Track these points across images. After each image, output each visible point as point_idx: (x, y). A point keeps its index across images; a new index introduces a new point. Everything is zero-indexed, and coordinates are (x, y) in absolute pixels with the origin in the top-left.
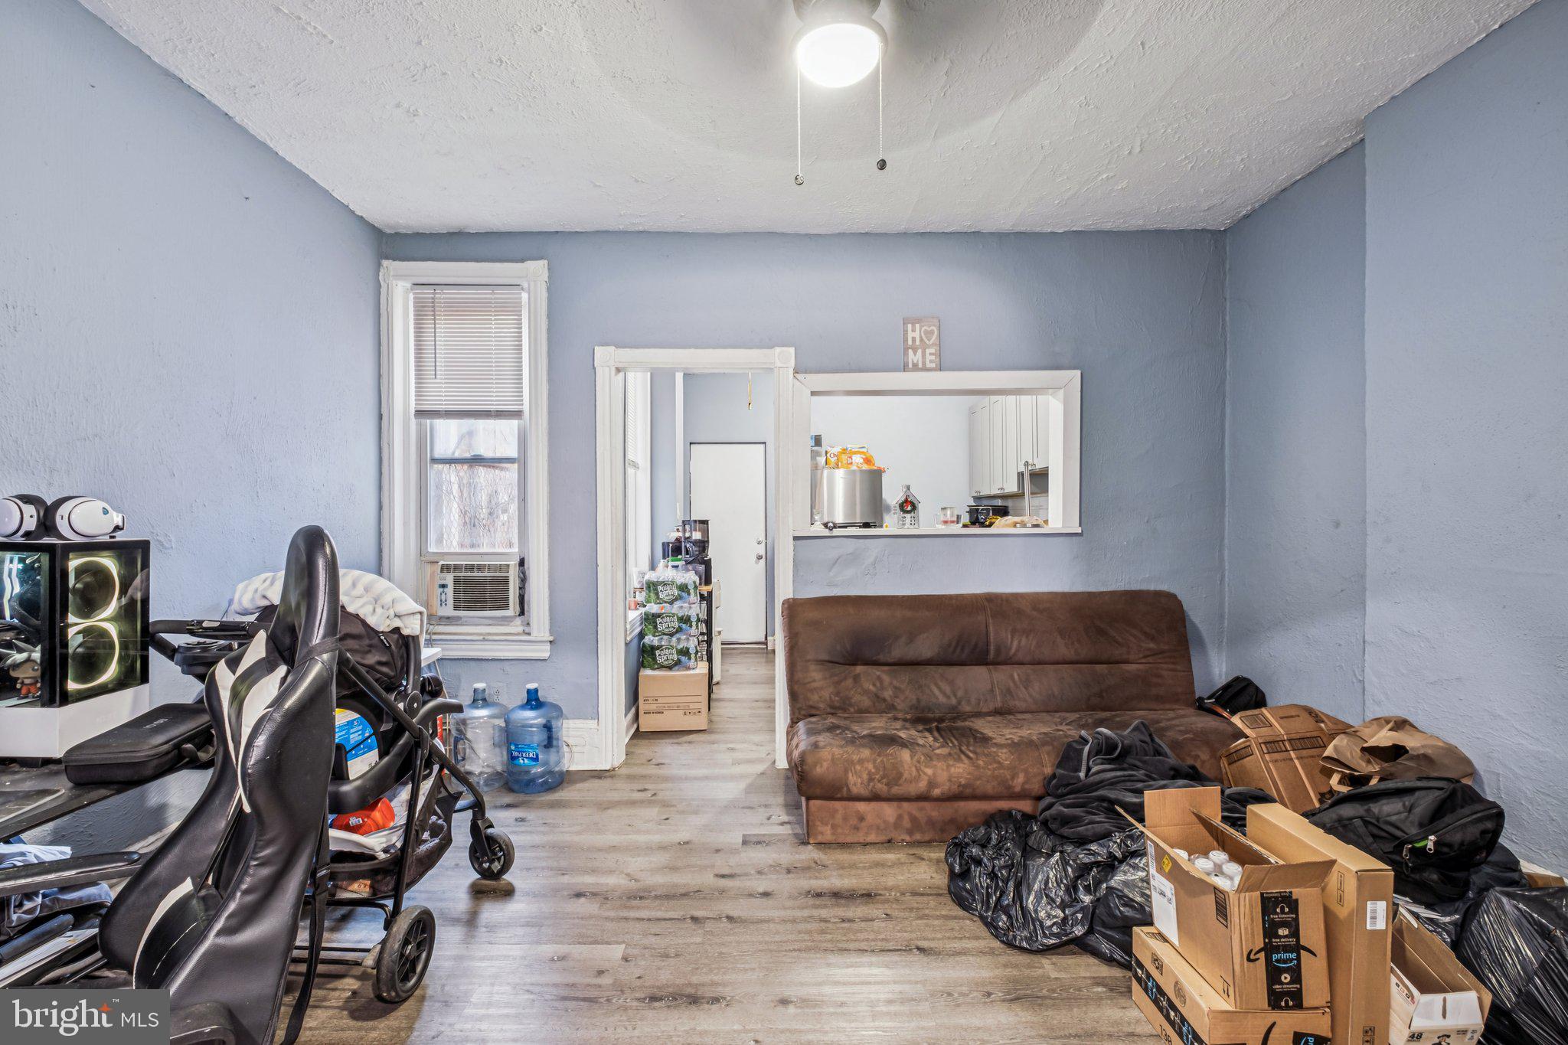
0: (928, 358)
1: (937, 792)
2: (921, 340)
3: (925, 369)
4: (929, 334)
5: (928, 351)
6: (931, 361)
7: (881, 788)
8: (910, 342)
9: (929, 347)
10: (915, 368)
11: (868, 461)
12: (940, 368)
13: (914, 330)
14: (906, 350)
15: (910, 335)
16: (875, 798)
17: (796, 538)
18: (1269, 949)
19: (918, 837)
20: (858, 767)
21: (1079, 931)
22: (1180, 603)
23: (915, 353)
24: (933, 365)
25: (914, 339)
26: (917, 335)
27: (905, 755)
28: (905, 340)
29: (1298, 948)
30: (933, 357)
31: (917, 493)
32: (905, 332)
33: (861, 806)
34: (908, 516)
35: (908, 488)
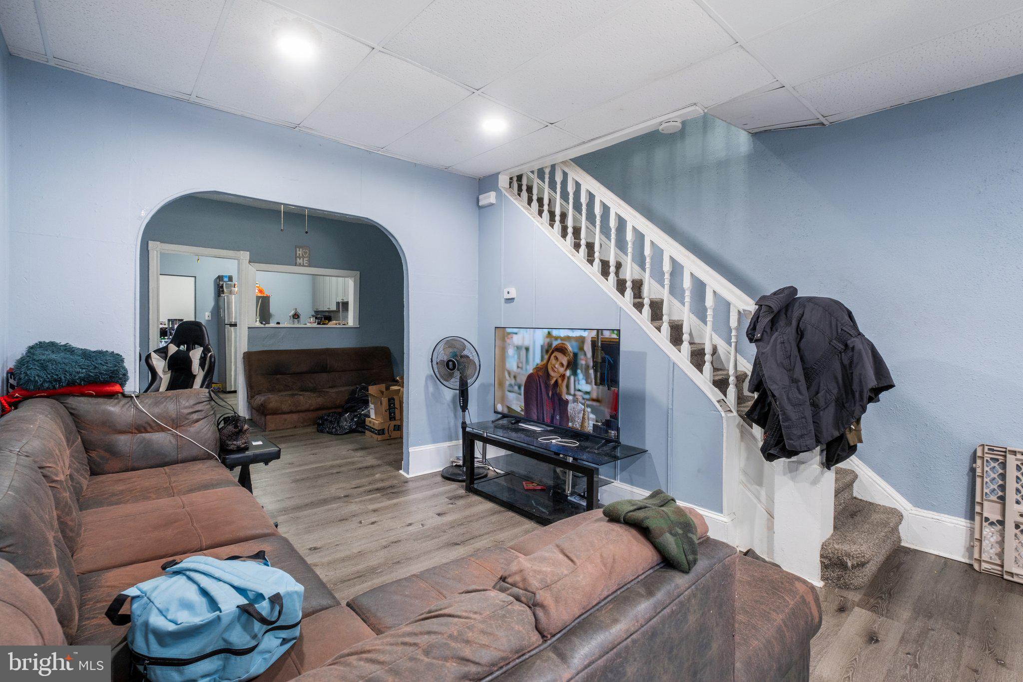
0: (305, 262)
1: (312, 408)
2: (302, 254)
3: (303, 266)
4: (306, 253)
6: (306, 263)
7: (294, 409)
8: (298, 255)
9: (305, 258)
10: (300, 265)
11: (261, 291)
12: (310, 266)
13: (299, 251)
14: (296, 258)
15: (298, 252)
16: (291, 412)
17: (249, 328)
18: (389, 409)
19: (305, 424)
20: (285, 403)
21: (354, 427)
22: (390, 350)
23: (300, 259)
24: (307, 265)
25: (299, 254)
26: (301, 253)
27: (301, 397)
28: (296, 254)
29: (395, 408)
30: (307, 262)
31: (300, 311)
32: (296, 251)
33: (285, 416)
34: (296, 320)
35: (296, 309)
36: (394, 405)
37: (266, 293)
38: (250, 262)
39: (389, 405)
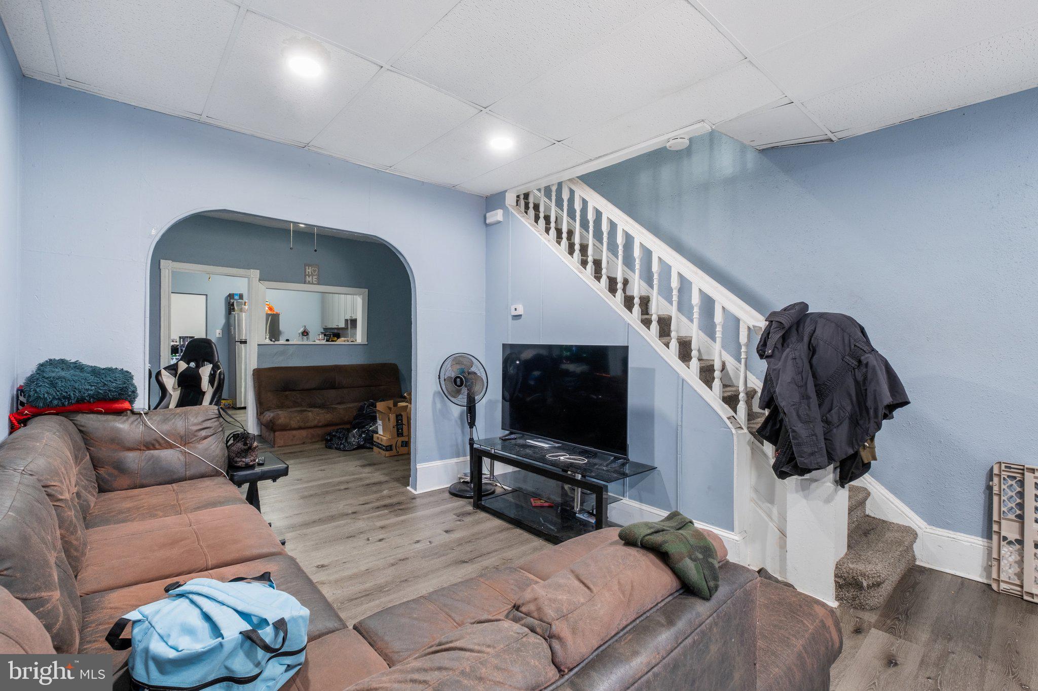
0: (314, 280)
1: (320, 424)
2: (312, 273)
3: (313, 283)
4: (315, 271)
5: (314, 277)
7: (302, 425)
8: (307, 273)
9: (315, 276)
10: (309, 283)
11: (270, 309)
12: (318, 284)
13: (309, 269)
14: (305, 276)
15: (307, 270)
16: (300, 428)
17: (258, 345)
18: (397, 425)
19: (314, 440)
20: (294, 419)
21: (362, 443)
22: (397, 367)
23: (309, 277)
24: (316, 282)
25: (309, 272)
26: (310, 271)
27: (310, 414)
28: (305, 272)
29: (402, 424)
30: (316, 280)
31: (309, 329)
32: (305, 269)
33: (294, 432)
34: (305, 337)
35: (305, 326)
36: (402, 422)
37: (276, 310)
38: (260, 280)
39: (397, 421)
